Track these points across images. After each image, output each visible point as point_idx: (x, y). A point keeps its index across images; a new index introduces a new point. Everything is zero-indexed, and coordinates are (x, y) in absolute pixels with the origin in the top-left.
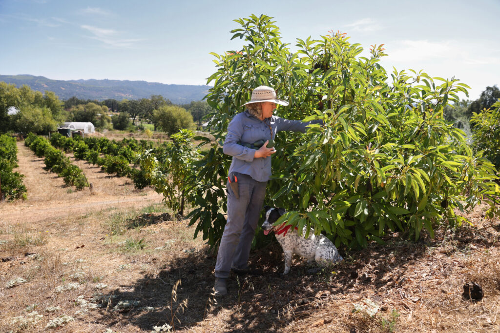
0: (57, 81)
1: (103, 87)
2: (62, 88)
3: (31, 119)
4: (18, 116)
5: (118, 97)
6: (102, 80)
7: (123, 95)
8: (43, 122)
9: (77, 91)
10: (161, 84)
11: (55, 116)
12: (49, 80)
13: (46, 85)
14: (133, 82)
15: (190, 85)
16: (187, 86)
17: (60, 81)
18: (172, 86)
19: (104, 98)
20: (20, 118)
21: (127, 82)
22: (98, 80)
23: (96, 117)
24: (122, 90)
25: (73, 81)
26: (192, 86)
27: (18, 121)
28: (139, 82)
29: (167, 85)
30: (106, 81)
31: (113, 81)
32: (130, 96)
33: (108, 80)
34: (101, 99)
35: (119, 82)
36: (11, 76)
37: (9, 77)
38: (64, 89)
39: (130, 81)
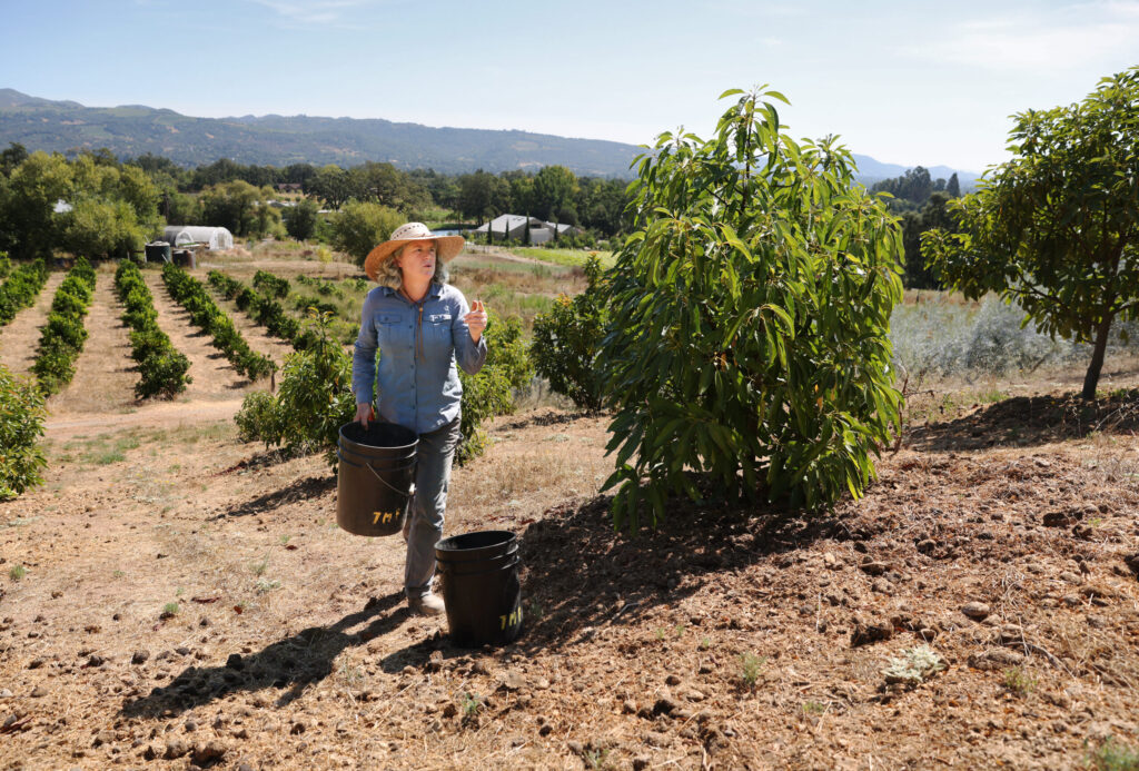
0: (199, 119)
1: (294, 132)
2: (208, 135)
3: (91, 225)
4: (68, 220)
5: (325, 154)
6: (293, 118)
7: (336, 150)
8: (115, 232)
9: (239, 141)
10: (422, 126)
11: (144, 218)
12: (182, 117)
13: (176, 127)
14: (359, 121)
15: (486, 128)
16: (477, 131)
17: (204, 120)
18: (445, 130)
19: (296, 158)
20: (72, 225)
21: (347, 121)
22: (286, 118)
23: (249, 210)
24: (336, 139)
25: (231, 119)
26: (488, 132)
27: (68, 230)
28: (373, 122)
29: (433, 129)
30: (302, 119)
31: (316, 119)
32: (353, 154)
33: (305, 117)
34: (291, 158)
35: (329, 121)
36: (105, 109)
37: (100, 112)
38: (212, 137)
39: (354, 120)
